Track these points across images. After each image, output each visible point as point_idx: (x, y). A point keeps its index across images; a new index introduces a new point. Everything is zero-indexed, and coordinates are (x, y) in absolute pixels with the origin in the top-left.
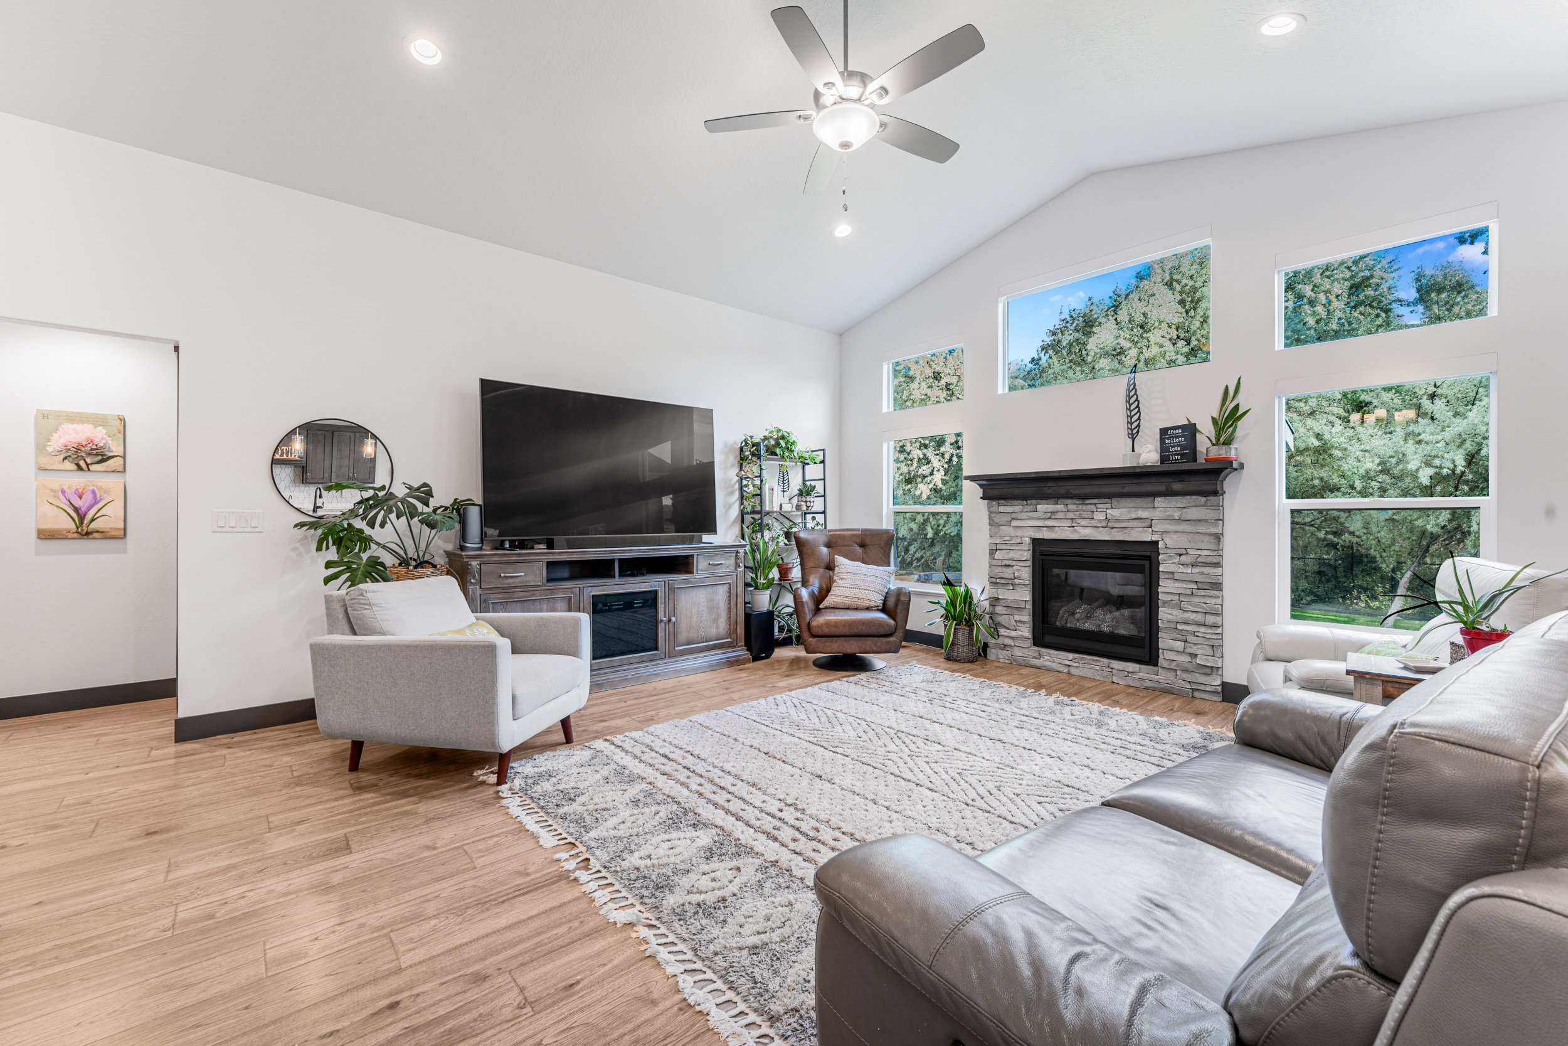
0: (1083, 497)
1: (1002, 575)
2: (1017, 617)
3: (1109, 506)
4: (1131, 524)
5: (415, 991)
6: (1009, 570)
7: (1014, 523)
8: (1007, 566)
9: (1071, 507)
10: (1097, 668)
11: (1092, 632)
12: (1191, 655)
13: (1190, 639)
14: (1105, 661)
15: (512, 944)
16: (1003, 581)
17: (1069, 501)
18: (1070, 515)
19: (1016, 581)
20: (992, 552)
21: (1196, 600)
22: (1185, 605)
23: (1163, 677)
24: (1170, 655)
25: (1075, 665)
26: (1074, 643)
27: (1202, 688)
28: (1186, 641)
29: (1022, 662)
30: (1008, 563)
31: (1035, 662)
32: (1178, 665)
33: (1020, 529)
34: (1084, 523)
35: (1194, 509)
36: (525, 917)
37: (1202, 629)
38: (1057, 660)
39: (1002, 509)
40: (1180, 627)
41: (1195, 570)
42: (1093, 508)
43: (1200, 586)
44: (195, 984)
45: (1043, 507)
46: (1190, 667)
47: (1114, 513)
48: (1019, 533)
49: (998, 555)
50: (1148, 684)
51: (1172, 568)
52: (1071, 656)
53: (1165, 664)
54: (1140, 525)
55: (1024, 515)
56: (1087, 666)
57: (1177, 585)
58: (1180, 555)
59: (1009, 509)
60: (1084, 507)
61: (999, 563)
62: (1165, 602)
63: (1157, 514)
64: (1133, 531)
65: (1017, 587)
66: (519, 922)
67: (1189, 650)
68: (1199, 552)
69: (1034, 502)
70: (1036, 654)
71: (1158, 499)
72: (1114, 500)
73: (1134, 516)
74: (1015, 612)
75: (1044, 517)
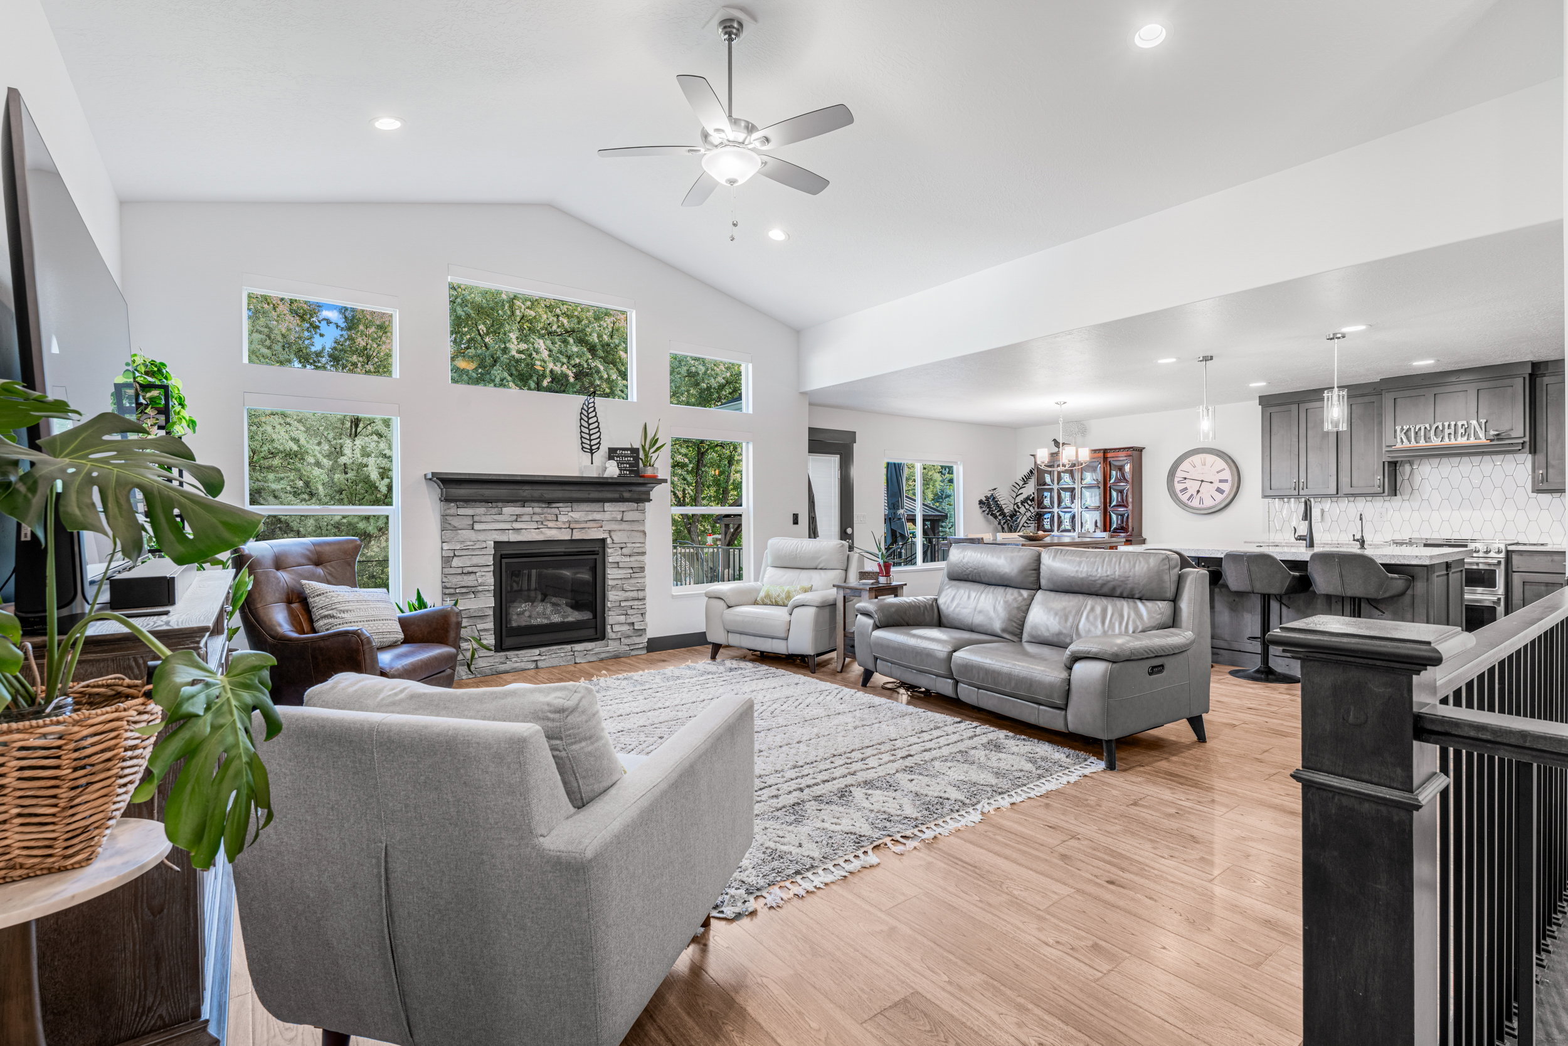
0: (550, 502)
1: (463, 584)
2: (480, 627)
3: (570, 509)
4: (589, 525)
5: (1093, 878)
6: (472, 577)
7: (477, 526)
8: (470, 573)
9: (537, 510)
10: (562, 655)
11: (546, 625)
12: (629, 624)
13: (630, 612)
14: (568, 647)
15: (1024, 853)
16: (464, 590)
17: (536, 504)
18: (536, 518)
19: (480, 588)
20: (446, 561)
21: (633, 581)
22: (626, 587)
23: (612, 647)
24: (616, 628)
25: (543, 658)
26: (535, 639)
27: (637, 647)
28: (627, 614)
29: (488, 672)
30: (470, 569)
31: (503, 667)
32: (622, 635)
33: (482, 533)
34: (550, 524)
35: (631, 513)
36: (991, 854)
37: (636, 603)
38: (525, 659)
39: (461, 511)
40: (623, 604)
41: (632, 559)
42: (556, 511)
43: (635, 570)
44: (1169, 995)
45: (509, 510)
46: (630, 633)
47: (575, 515)
48: (481, 537)
49: (456, 562)
50: (603, 656)
51: (618, 559)
52: (537, 651)
53: (613, 636)
54: (595, 525)
55: (489, 518)
56: (553, 656)
57: (621, 571)
58: (622, 548)
59: (469, 511)
60: (549, 510)
61: (460, 571)
62: (613, 587)
63: (607, 516)
64: (589, 531)
65: (479, 595)
66: (998, 855)
67: (629, 621)
68: (634, 545)
69: (500, 504)
70: (503, 660)
71: (607, 505)
72: (575, 505)
73: (590, 518)
74: (479, 621)
75: (510, 519)
